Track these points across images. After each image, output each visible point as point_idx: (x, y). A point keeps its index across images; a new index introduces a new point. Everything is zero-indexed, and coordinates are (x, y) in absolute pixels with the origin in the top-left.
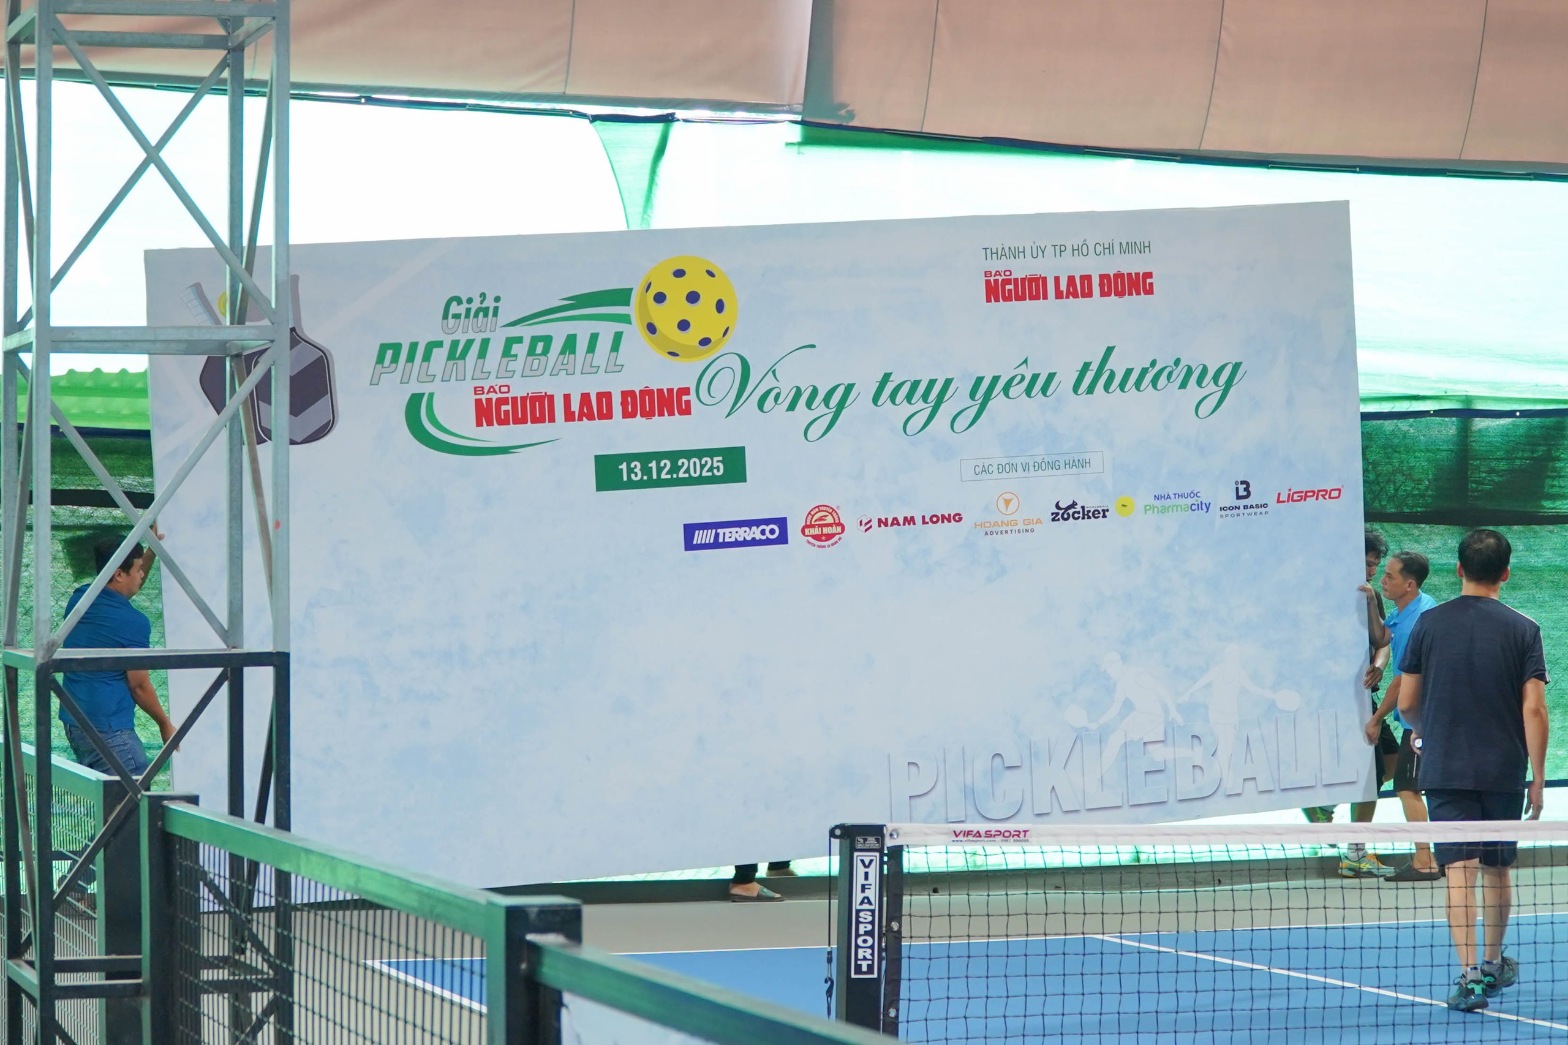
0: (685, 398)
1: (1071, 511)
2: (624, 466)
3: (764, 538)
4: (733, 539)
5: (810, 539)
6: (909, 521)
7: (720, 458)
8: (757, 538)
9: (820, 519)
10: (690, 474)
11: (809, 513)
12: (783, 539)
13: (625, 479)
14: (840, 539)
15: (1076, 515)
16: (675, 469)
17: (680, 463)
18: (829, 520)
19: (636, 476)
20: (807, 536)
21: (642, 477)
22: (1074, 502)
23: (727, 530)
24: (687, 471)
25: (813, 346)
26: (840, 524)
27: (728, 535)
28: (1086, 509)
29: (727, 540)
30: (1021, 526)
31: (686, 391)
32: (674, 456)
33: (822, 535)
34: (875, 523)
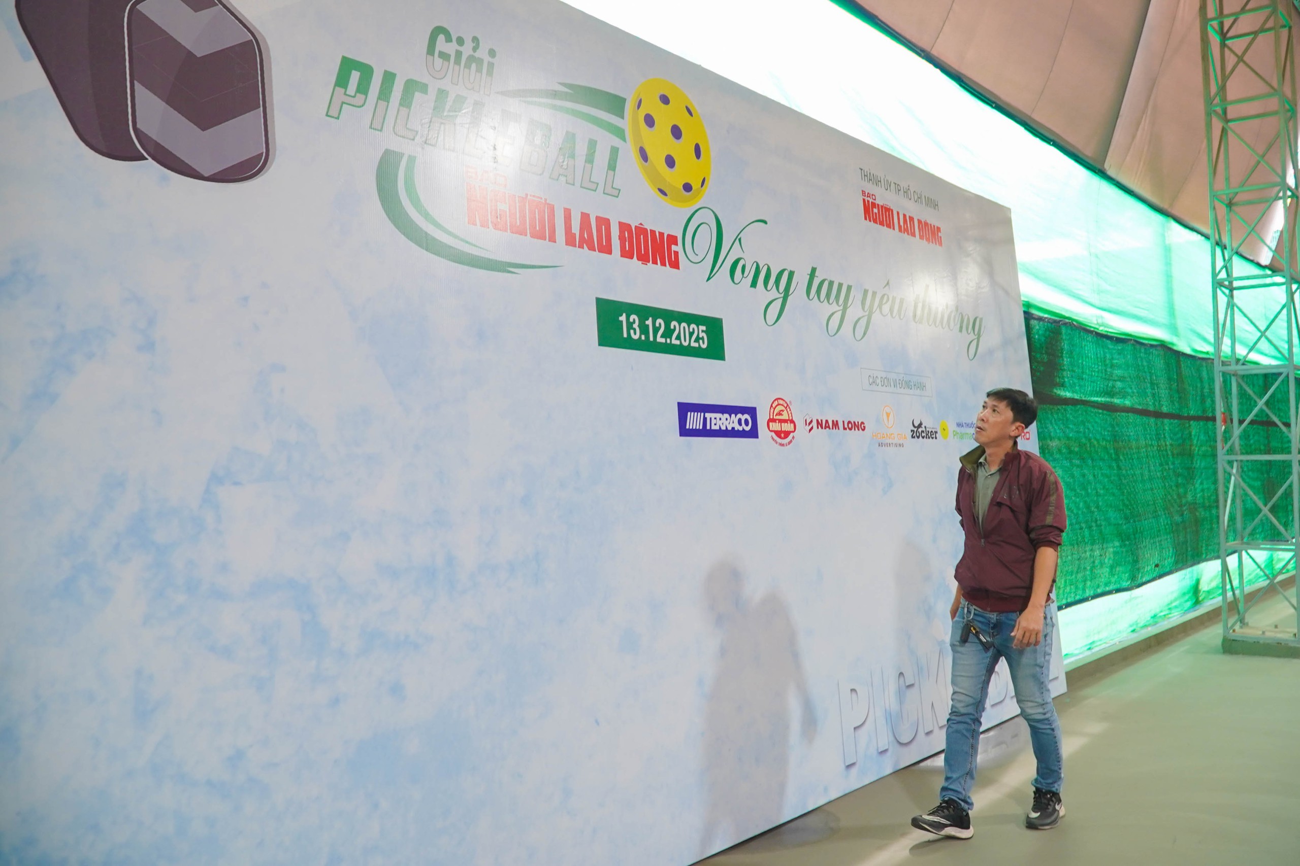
0: (674, 248)
1: (920, 430)
2: (623, 318)
3: (741, 429)
4: (717, 428)
5: (773, 434)
6: (836, 424)
7: (704, 328)
8: (736, 429)
9: (779, 414)
10: (681, 342)
11: (772, 406)
12: (753, 433)
13: (625, 335)
14: (793, 437)
15: (923, 435)
16: (668, 333)
17: (672, 327)
18: (785, 416)
19: (635, 333)
20: (771, 431)
21: (640, 336)
22: (921, 422)
23: (713, 415)
24: (678, 338)
25: (765, 222)
26: (792, 421)
27: (713, 421)
28: (927, 430)
29: (714, 427)
30: (896, 441)
31: (673, 240)
32: (669, 316)
33: (781, 432)
34: (814, 424)
